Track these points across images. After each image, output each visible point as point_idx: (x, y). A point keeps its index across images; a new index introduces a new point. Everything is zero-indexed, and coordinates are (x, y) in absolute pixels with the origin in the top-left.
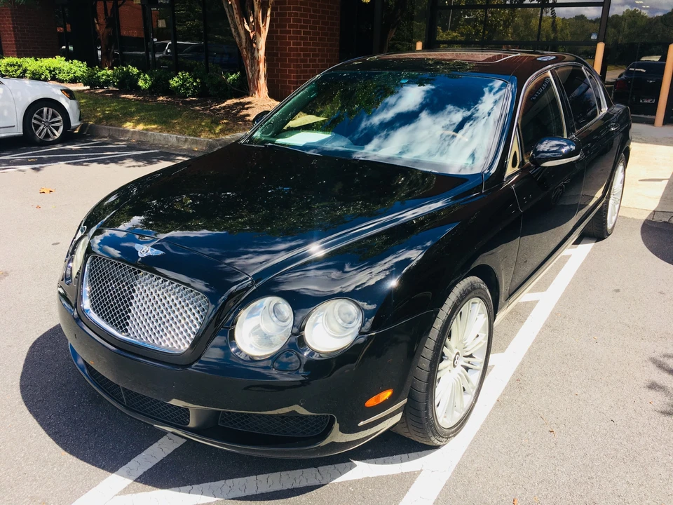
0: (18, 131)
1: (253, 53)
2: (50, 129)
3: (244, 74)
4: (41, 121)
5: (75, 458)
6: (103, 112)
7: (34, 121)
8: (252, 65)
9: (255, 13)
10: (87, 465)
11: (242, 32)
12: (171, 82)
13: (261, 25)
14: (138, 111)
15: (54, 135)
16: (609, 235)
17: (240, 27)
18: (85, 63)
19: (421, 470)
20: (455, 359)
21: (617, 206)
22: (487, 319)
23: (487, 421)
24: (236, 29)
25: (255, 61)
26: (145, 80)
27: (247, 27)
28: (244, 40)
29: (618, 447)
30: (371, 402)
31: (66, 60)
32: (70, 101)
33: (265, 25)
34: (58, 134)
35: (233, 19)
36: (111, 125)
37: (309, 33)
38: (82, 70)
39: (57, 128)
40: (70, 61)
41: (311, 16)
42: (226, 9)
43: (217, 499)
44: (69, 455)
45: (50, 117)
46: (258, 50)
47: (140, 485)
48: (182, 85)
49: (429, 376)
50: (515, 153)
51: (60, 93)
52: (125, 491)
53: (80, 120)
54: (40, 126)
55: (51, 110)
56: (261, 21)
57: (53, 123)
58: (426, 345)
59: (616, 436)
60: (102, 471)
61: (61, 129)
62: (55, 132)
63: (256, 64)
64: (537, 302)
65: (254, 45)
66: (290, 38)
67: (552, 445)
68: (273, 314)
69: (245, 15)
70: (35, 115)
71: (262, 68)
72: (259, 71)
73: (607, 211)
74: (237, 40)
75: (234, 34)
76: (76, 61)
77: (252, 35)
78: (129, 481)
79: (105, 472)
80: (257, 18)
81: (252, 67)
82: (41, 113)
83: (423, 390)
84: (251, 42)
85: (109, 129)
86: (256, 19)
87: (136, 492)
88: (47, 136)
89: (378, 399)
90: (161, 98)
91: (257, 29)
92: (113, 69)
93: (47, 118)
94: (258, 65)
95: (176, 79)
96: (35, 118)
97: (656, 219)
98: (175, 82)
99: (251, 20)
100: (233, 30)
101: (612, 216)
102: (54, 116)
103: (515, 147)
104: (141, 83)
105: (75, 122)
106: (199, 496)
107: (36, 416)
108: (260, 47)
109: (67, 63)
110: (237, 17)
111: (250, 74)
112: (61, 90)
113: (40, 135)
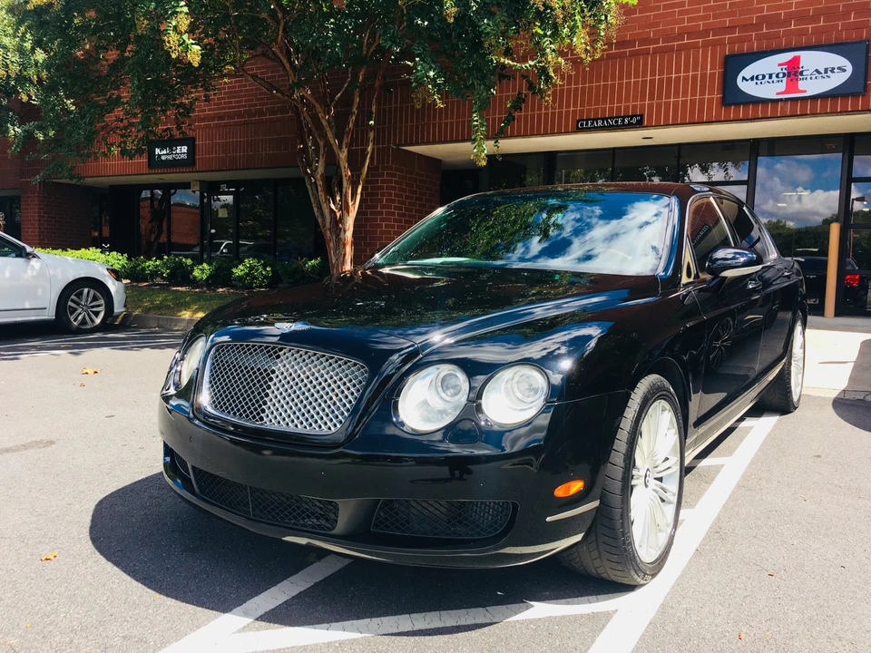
0: (50, 314)
1: (338, 235)
2: (89, 315)
3: (326, 258)
4: (78, 304)
5: (173, 600)
6: (152, 302)
7: (70, 303)
8: (337, 248)
9: (344, 190)
10: (191, 607)
11: (326, 212)
12: (234, 270)
13: (350, 203)
14: (194, 302)
15: (92, 321)
16: (795, 408)
17: (324, 206)
18: (126, 255)
19: (617, 611)
20: (646, 476)
21: (800, 376)
22: (677, 437)
23: (688, 567)
24: (320, 208)
25: (340, 243)
26: (202, 270)
27: (333, 206)
28: (328, 220)
29: (855, 589)
30: (560, 492)
31: (101, 252)
32: (117, 283)
33: (354, 203)
34: (98, 321)
35: (317, 197)
36: (161, 314)
37: (403, 215)
38: (121, 263)
39: (97, 314)
40: (107, 253)
41: (407, 197)
42: (309, 187)
43: (363, 635)
44: (165, 598)
45: (90, 300)
46: (345, 231)
47: (263, 624)
48: (247, 275)
49: (624, 473)
50: (689, 263)
51: (107, 273)
52: (244, 629)
53: (125, 306)
54: (76, 310)
55: (92, 292)
56: (350, 199)
57: (93, 307)
58: (614, 447)
59: (851, 580)
60: (211, 611)
61: (102, 315)
62: (93, 316)
63: (341, 247)
64: (723, 466)
65: (340, 225)
66: (382, 220)
67: (775, 588)
68: (440, 389)
69: (331, 194)
70: (73, 297)
71: (349, 251)
72: (345, 255)
73: (789, 374)
74: (320, 220)
75: (316, 214)
76: (115, 253)
77: (338, 214)
78: (248, 620)
79: (214, 612)
80: (346, 195)
81: (336, 250)
82: (79, 295)
83: (618, 491)
84: (337, 224)
85: (158, 319)
86: (344, 197)
87: (258, 630)
88: (84, 322)
89: (568, 489)
90: (221, 290)
91: (345, 208)
92: (162, 259)
93: (87, 301)
94: (344, 247)
95: (241, 267)
96: (73, 301)
97: (847, 396)
98: (239, 271)
99: (338, 198)
100: (315, 210)
101: (796, 386)
102: (95, 299)
103: (688, 257)
104: (197, 273)
105: (118, 308)
106: (341, 632)
107: (116, 564)
108: (347, 228)
109: (103, 256)
110: (321, 195)
111: (333, 257)
112: (108, 269)
113: (75, 320)
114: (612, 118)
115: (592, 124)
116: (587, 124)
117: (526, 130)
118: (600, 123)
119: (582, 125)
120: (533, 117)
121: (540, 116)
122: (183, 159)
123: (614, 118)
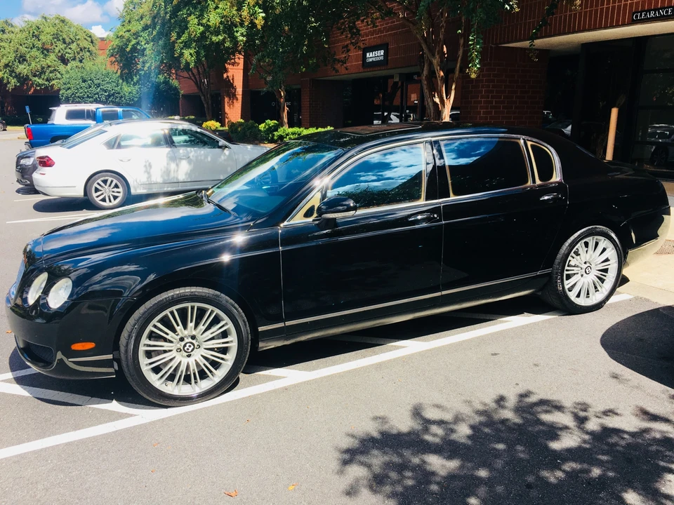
13: (445, 98)
19: (138, 415)
22: (231, 326)
27: (436, 100)
33: (450, 98)
43: (30, 395)
47: (13, 380)
50: (313, 206)
52: (4, 381)
56: (444, 94)
77: (440, 106)
78: (12, 377)
103: (313, 201)
114: (663, 8)
115: (646, 15)
116: (641, 16)
117: (590, 24)
118: (652, 15)
119: (637, 16)
120: (596, 11)
121: (602, 9)
122: (381, 60)
123: (665, 8)
